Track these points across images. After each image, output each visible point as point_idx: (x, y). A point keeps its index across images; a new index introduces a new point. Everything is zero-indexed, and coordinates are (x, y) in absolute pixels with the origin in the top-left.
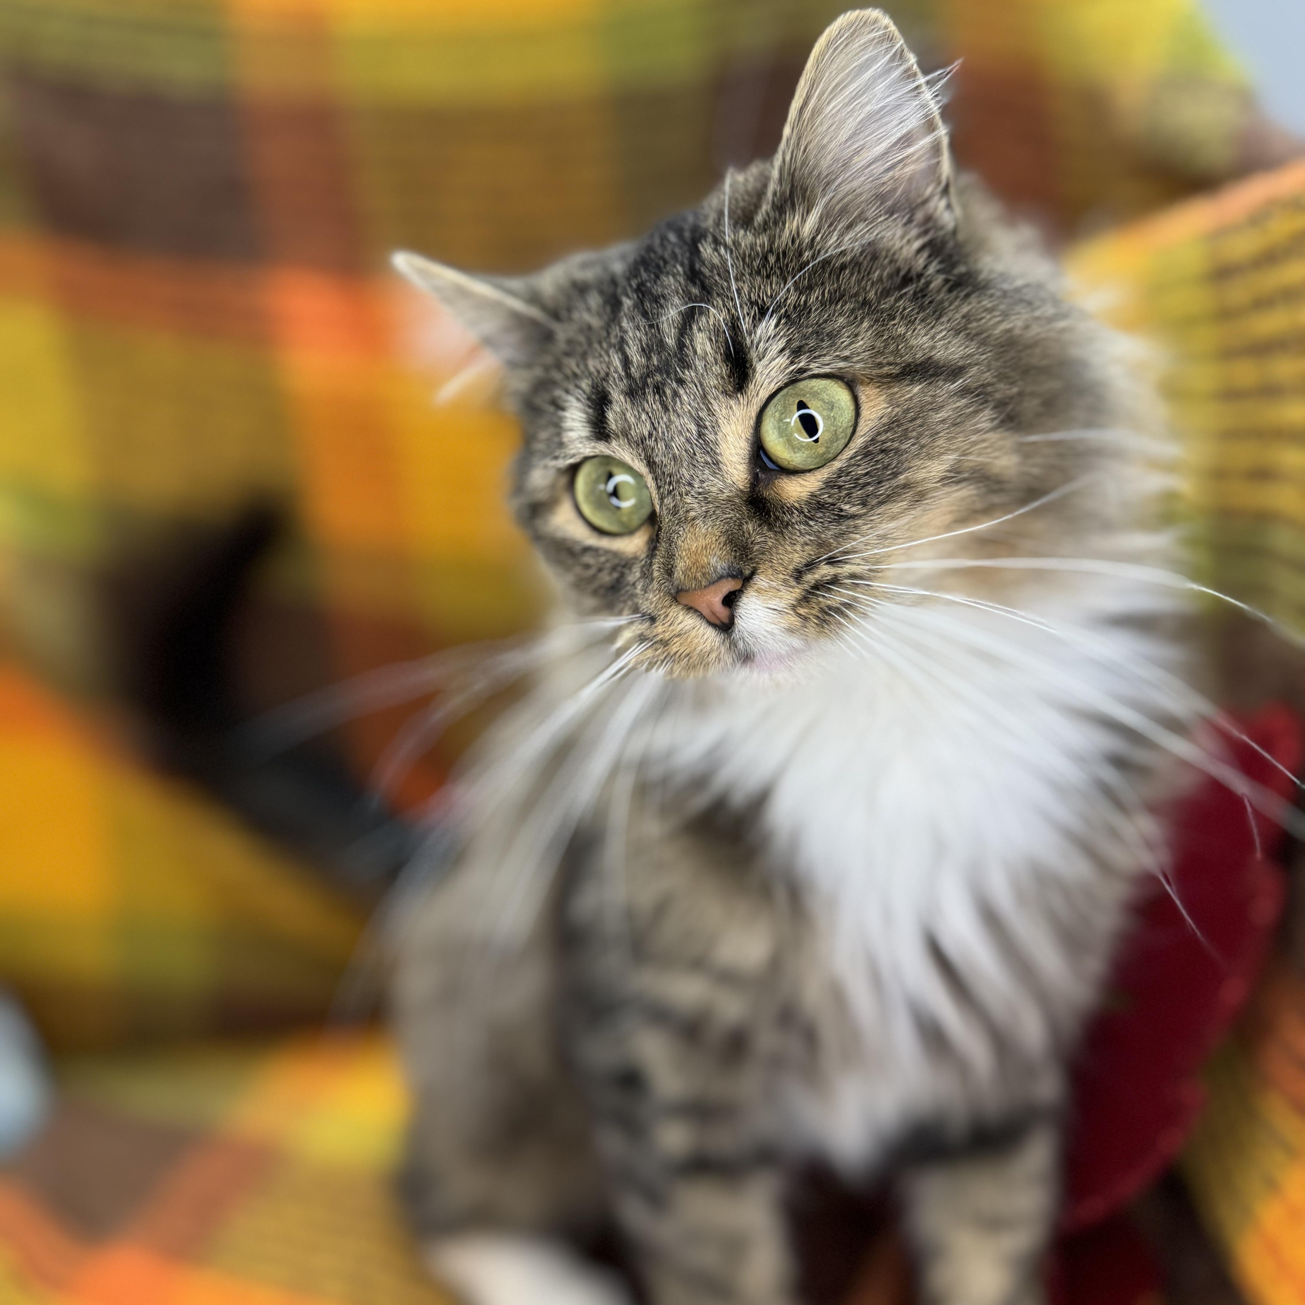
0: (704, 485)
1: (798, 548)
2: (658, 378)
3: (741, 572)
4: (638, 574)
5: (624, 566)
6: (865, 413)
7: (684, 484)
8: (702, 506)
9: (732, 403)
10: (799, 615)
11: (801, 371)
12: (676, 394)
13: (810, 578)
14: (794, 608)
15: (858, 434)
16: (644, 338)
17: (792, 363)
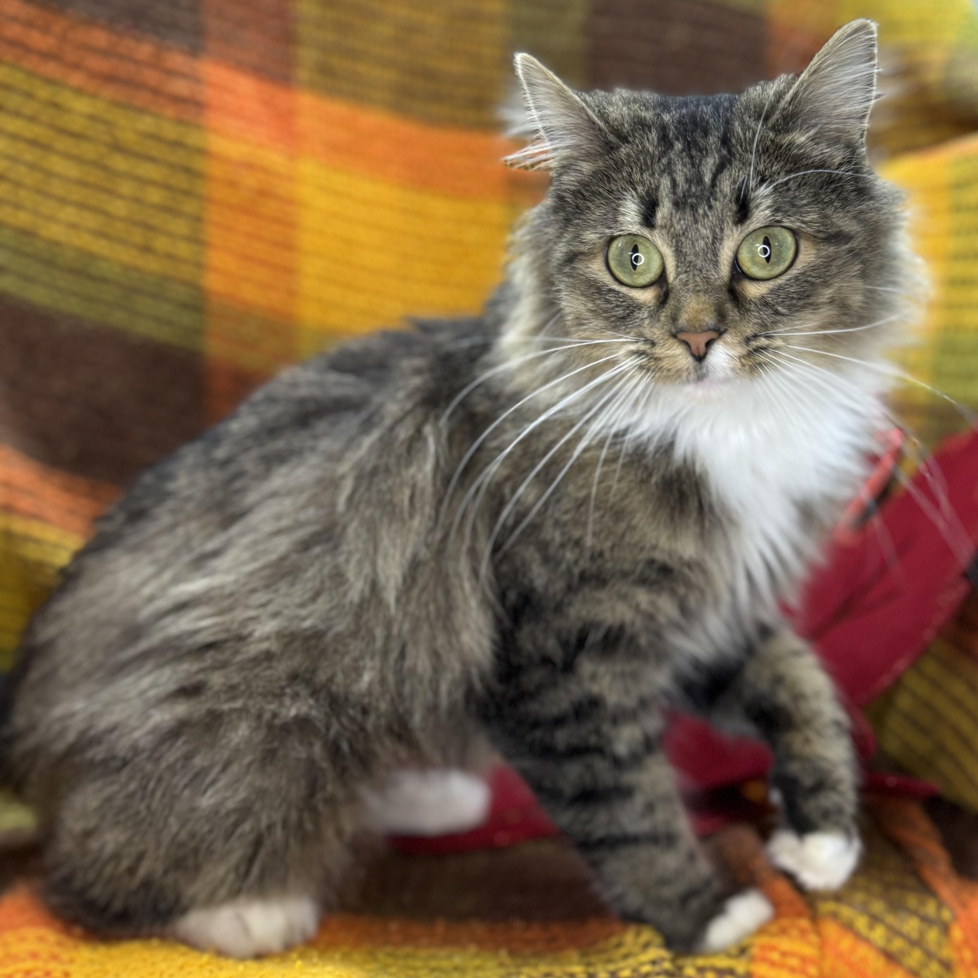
0: (708, 273)
1: (750, 326)
2: (694, 200)
3: (719, 330)
4: (646, 315)
5: (635, 307)
6: (801, 257)
7: (697, 270)
8: (705, 286)
9: (735, 228)
10: (741, 362)
11: (778, 221)
12: (705, 215)
13: (755, 344)
14: (740, 358)
15: (793, 267)
16: (688, 172)
17: (773, 215)
